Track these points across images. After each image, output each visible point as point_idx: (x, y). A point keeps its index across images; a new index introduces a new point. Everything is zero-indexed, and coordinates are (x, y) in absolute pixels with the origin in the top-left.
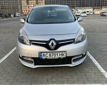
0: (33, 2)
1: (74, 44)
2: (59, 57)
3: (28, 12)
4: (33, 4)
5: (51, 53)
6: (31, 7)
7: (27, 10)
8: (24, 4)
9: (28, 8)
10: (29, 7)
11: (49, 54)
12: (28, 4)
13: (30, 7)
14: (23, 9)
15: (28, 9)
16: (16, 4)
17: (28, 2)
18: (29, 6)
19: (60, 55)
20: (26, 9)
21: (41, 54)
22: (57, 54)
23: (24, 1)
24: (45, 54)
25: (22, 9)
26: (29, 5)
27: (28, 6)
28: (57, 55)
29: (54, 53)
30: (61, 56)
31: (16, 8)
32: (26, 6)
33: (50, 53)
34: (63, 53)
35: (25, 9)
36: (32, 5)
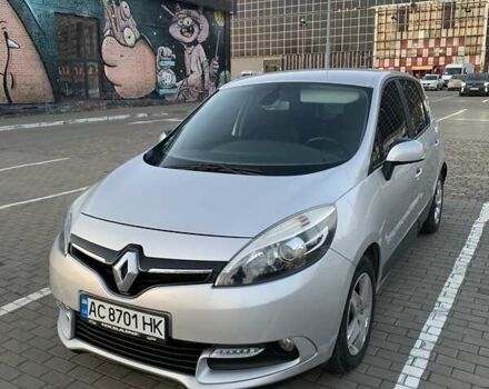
0: (428, 18)
1: (214, 286)
2: (140, 330)
3: (397, 63)
4: (427, 27)
5: (115, 307)
6: (416, 41)
7: (394, 57)
8: (383, 30)
9: (398, 45)
10: (403, 42)
11: (107, 306)
12: (401, 30)
13: (410, 44)
14: (375, 53)
15: (398, 53)
16: (346, 32)
17: (402, 21)
18: (405, 37)
19: (144, 324)
20: (392, 52)
21: (84, 302)
22: (135, 316)
23: (384, 18)
24: (97, 303)
25: (372, 53)
26: (405, 33)
27: (399, 37)
28: (133, 321)
29: (124, 310)
30: (148, 327)
31: (346, 48)
32: (393, 38)
33: (112, 306)
34: (158, 319)
35: (387, 53)
36: (421, 35)
